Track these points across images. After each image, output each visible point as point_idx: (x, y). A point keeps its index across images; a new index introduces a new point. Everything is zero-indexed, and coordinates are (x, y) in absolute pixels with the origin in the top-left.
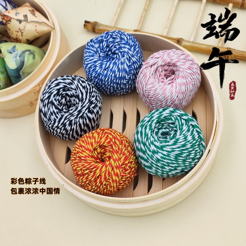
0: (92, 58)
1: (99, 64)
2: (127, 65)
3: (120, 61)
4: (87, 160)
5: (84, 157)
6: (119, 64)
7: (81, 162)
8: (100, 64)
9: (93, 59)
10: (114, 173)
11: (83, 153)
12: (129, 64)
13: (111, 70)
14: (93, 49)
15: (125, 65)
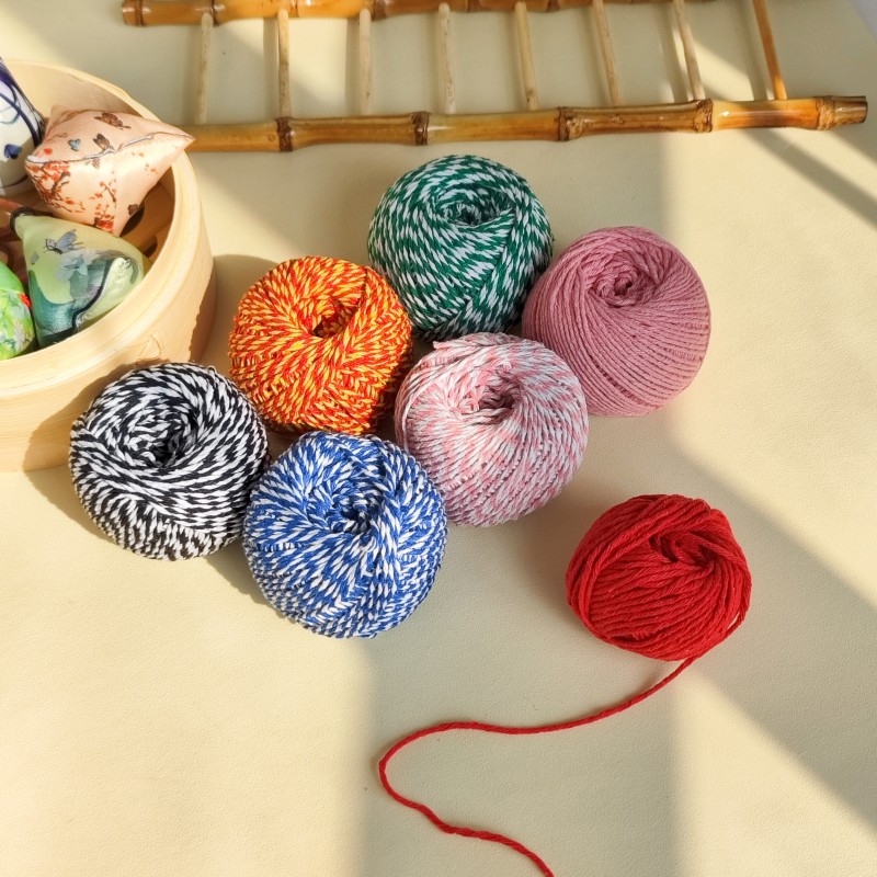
0: (286, 487)
1: (289, 516)
2: (358, 572)
3: (349, 548)
4: (277, 303)
5: (276, 294)
6: (338, 554)
7: (263, 301)
8: (290, 519)
9: (284, 492)
10: (315, 372)
11: (283, 285)
12: (364, 572)
13: (308, 556)
14: (306, 463)
15: (353, 569)
